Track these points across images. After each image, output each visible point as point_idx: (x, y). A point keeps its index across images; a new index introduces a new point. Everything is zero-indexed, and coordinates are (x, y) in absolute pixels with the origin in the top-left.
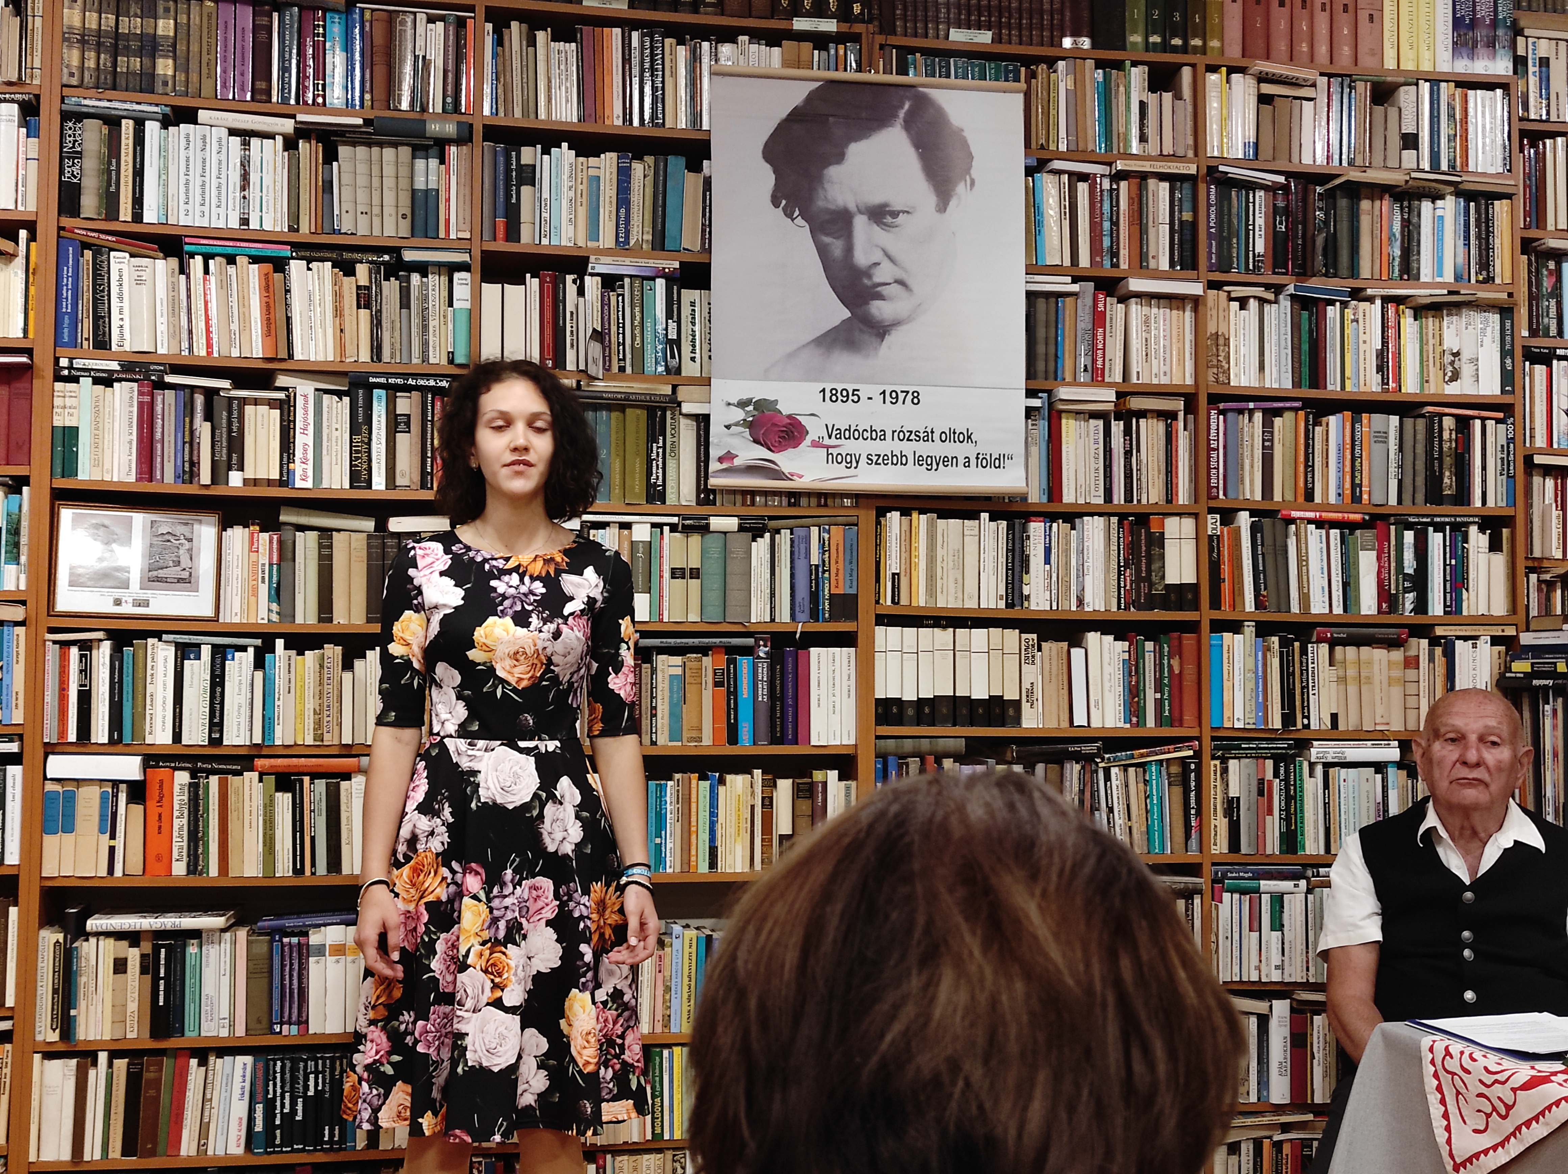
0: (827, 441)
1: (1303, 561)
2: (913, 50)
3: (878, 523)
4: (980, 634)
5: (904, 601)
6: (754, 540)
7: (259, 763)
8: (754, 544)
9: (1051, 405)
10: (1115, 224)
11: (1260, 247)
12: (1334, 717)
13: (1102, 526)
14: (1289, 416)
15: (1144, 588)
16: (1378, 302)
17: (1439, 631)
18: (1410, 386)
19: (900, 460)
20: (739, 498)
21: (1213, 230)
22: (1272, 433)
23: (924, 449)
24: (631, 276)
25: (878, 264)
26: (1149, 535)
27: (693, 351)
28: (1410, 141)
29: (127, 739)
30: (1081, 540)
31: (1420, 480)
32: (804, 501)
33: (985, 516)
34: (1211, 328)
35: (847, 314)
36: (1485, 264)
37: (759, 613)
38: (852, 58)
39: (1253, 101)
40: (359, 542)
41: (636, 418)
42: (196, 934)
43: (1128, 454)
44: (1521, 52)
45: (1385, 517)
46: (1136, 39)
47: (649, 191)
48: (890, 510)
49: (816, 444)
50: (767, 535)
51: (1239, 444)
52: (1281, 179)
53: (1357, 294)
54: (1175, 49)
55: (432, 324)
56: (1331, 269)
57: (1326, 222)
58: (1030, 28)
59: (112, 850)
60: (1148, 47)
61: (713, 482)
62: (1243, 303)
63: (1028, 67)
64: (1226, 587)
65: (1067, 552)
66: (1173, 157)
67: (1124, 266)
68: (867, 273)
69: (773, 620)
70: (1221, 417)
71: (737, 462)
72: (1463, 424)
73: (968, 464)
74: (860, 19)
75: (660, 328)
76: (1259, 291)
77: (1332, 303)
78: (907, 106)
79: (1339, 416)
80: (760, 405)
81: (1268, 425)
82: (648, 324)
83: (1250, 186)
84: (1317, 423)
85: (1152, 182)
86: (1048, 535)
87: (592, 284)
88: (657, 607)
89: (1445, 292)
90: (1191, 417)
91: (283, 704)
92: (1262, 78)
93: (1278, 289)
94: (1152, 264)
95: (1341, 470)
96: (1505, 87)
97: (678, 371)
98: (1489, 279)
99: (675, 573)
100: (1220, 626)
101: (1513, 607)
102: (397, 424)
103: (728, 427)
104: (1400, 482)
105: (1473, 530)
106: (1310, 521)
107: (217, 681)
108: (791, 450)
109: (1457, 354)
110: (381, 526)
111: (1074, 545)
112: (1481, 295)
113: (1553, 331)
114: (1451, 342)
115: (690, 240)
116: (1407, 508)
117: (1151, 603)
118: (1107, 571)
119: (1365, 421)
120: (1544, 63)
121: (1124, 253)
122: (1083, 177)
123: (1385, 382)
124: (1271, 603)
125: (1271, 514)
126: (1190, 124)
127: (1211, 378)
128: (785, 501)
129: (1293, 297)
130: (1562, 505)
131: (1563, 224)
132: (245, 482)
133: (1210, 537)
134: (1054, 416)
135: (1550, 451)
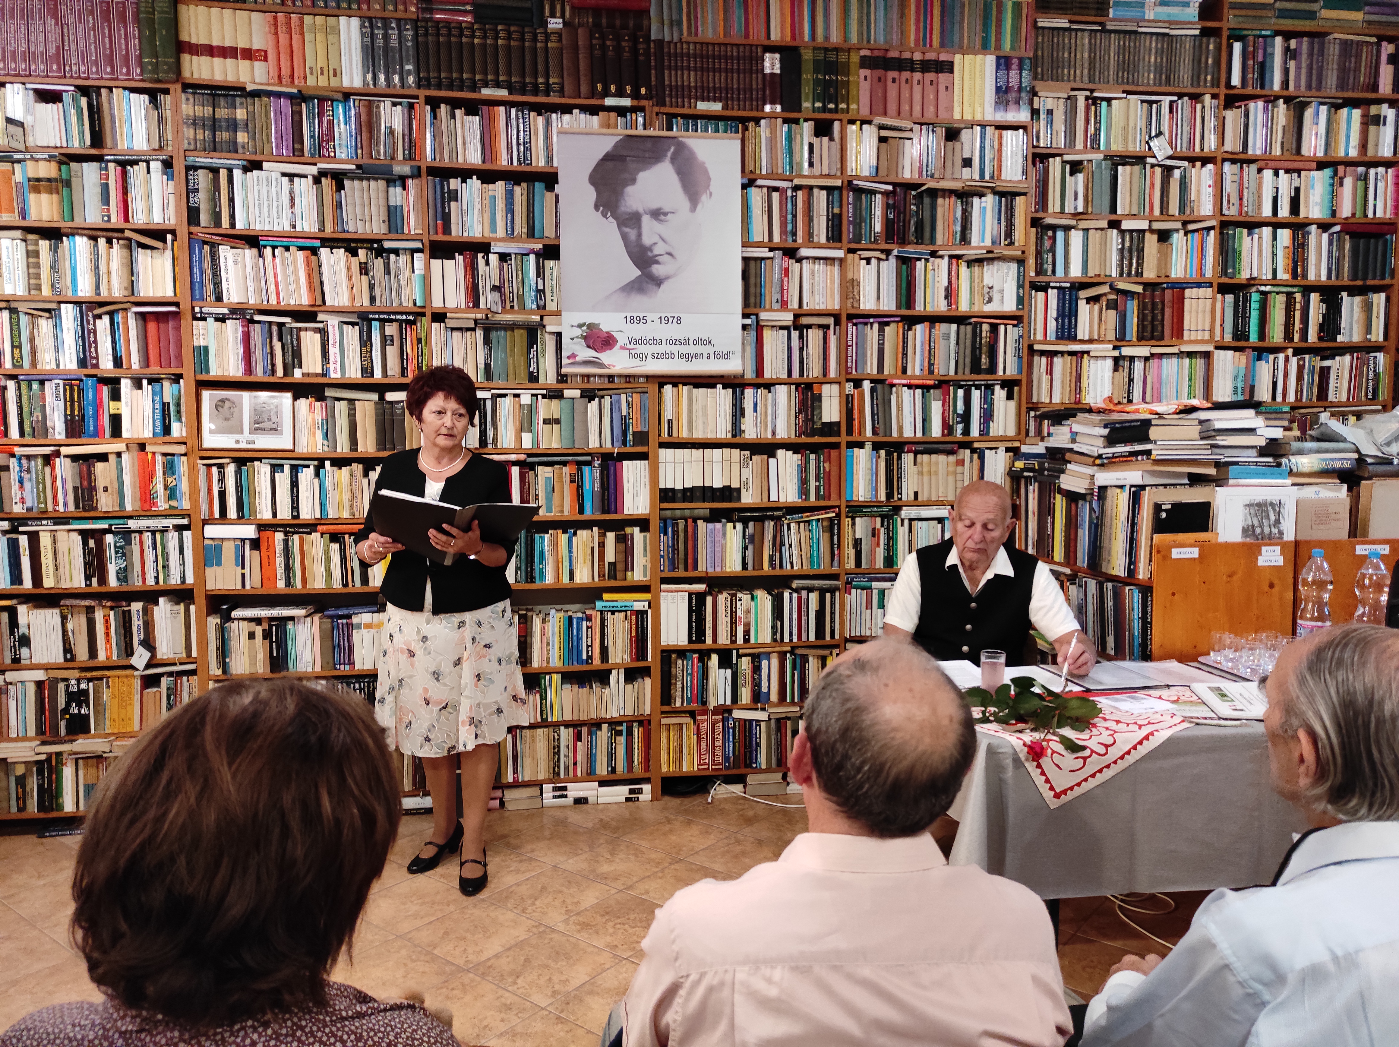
0: (629, 346)
1: (900, 408)
2: (676, 116)
3: (660, 391)
4: (717, 452)
5: (675, 435)
6: (589, 402)
7: (319, 528)
8: (589, 405)
9: (758, 322)
10: (794, 216)
11: (878, 227)
12: (916, 494)
13: (786, 391)
14: (893, 326)
15: (810, 425)
16: (946, 259)
17: (976, 445)
18: (964, 307)
19: (671, 356)
20: (580, 379)
21: (851, 219)
22: (884, 336)
23: (684, 349)
24: (515, 254)
25: (656, 243)
26: (813, 394)
27: (552, 296)
28: (967, 163)
29: (246, 516)
30: (774, 399)
31: (968, 361)
32: (617, 380)
33: (719, 386)
34: (850, 276)
35: (638, 273)
36: (1009, 234)
37: (593, 443)
38: (640, 120)
39: (875, 141)
40: (370, 406)
41: (520, 335)
42: (292, 619)
43: (801, 349)
44: (1036, 106)
45: (947, 382)
46: (806, 105)
47: (525, 203)
48: (666, 383)
49: (622, 348)
50: (597, 399)
51: (865, 342)
52: (890, 188)
53: (934, 254)
54: (830, 111)
55: (403, 283)
56: (920, 239)
57: (917, 212)
58: (745, 101)
59: (243, 575)
60: (814, 110)
61: (564, 370)
62: (868, 261)
63: (743, 124)
64: (856, 423)
65: (766, 406)
66: (828, 176)
67: (800, 240)
68: (650, 249)
69: (601, 446)
70: (854, 327)
71: (578, 359)
72: (994, 328)
73: (709, 358)
74: (644, 97)
75: (533, 283)
76: (878, 254)
77: (919, 259)
78: (672, 149)
79: (922, 325)
80: (590, 326)
81: (881, 331)
82: (526, 281)
83: (872, 192)
84: (910, 329)
85: (816, 191)
86: (755, 396)
87: (493, 259)
88: (536, 440)
89: (985, 251)
90: (837, 327)
91: (331, 496)
92: (881, 127)
93: (888, 253)
94: (816, 239)
95: (922, 355)
96: (1025, 128)
97: (544, 307)
98: (1011, 243)
99: (547, 421)
100: (851, 445)
101: (1019, 432)
102: (386, 341)
103: (572, 339)
104: (957, 362)
105: (997, 388)
106: (904, 385)
107: (294, 484)
108: (608, 352)
109: (991, 288)
110: (382, 397)
111: (770, 402)
112: (1005, 252)
113: (1050, 272)
114: (988, 281)
115: (549, 232)
116: (960, 377)
117: (813, 433)
118: (789, 415)
119: (937, 328)
120: (1050, 112)
121: (800, 233)
122: (776, 189)
123: (949, 304)
124: (881, 432)
125: (881, 382)
126: (839, 156)
127: (849, 305)
128: (606, 380)
129: (897, 257)
130: (1050, 372)
131: (1058, 209)
132: (304, 374)
133: (847, 396)
134: (759, 329)
135: (1045, 342)
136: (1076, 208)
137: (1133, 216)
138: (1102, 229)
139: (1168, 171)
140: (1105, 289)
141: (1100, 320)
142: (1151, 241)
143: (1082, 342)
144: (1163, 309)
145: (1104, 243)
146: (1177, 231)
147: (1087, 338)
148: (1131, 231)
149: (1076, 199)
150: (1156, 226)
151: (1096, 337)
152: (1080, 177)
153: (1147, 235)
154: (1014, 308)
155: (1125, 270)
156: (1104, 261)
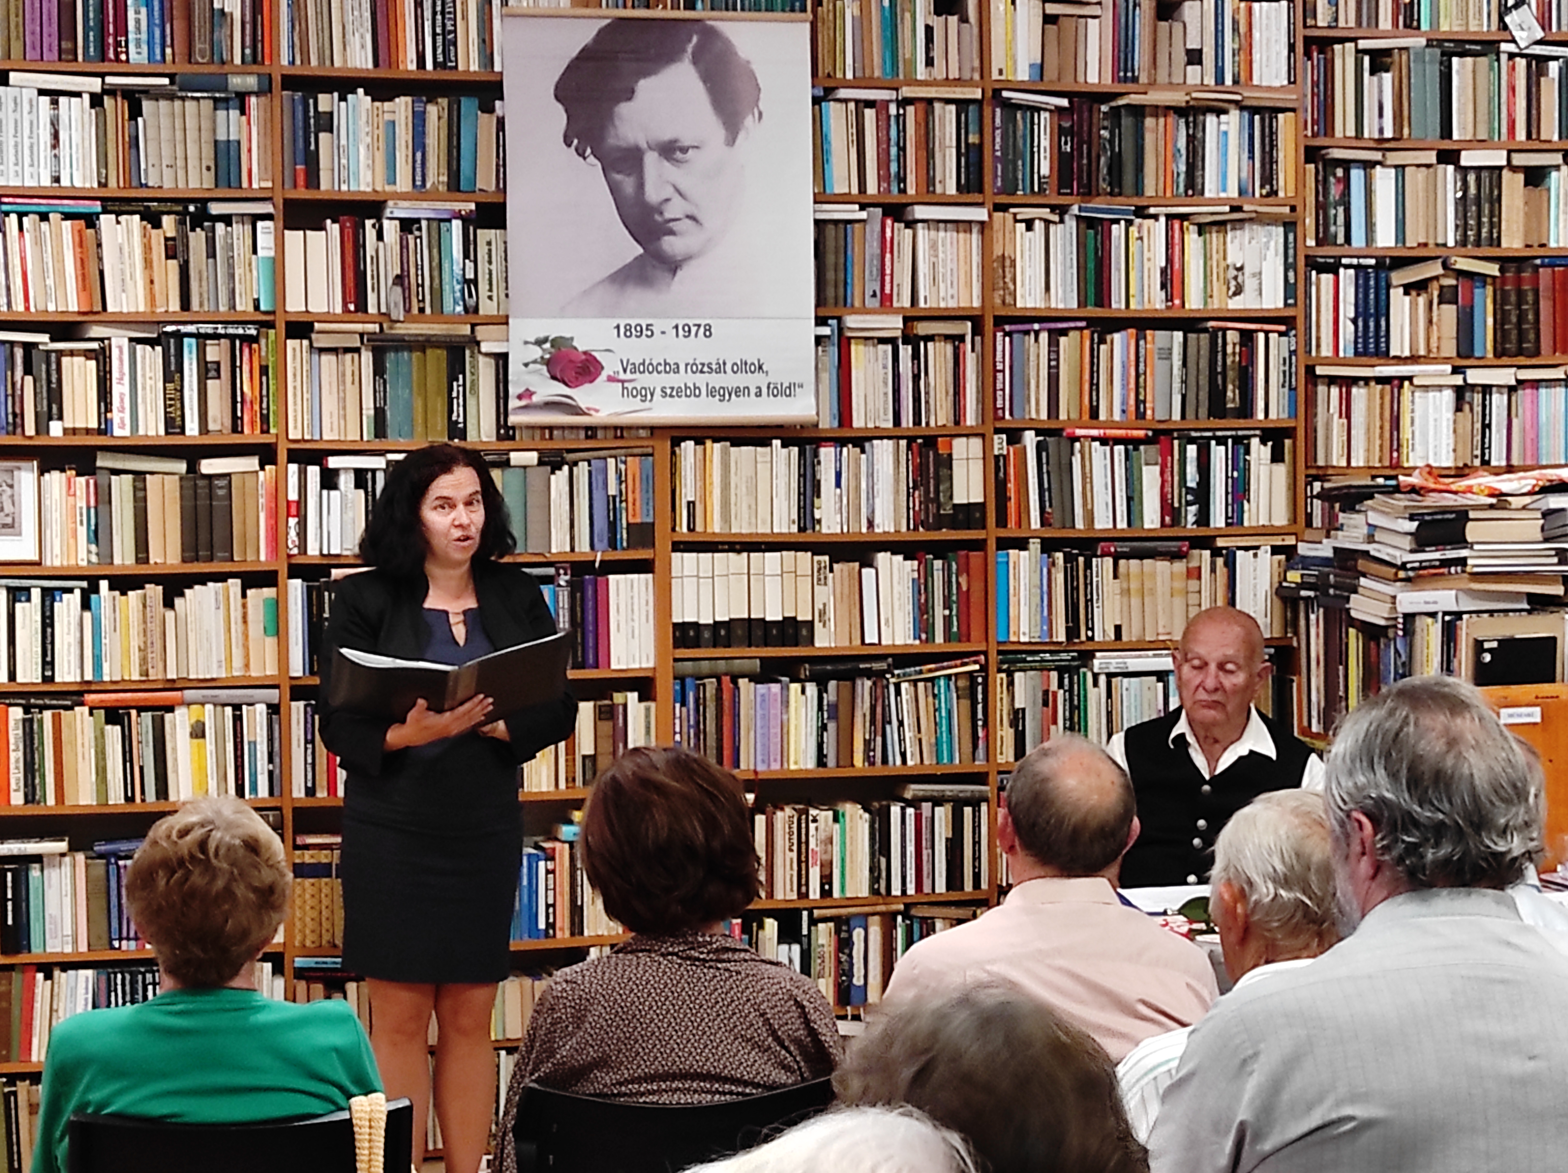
0: (622, 376)
1: (1087, 479)
3: (673, 453)
4: (772, 557)
5: (699, 528)
6: (553, 472)
7: (88, 697)
8: (553, 477)
9: (841, 331)
10: (902, 149)
11: (1045, 170)
12: (1118, 629)
13: (891, 449)
14: (1074, 335)
15: (933, 509)
16: (1162, 220)
17: (1221, 542)
18: (1194, 302)
19: (693, 392)
20: (538, 433)
21: (998, 154)
22: (1058, 352)
23: (717, 380)
24: (428, 219)
25: (667, 200)
26: (937, 455)
27: (491, 290)
28: (1195, 57)
30: (871, 464)
31: (1204, 395)
32: (600, 434)
33: (777, 443)
34: (998, 251)
35: (640, 251)
36: (1268, 178)
37: (559, 545)
39: (1038, 22)
40: (172, 485)
41: (435, 359)
42: (38, 858)
43: (916, 378)
45: (1168, 432)
47: (444, 133)
48: (685, 439)
49: (612, 379)
50: (566, 468)
51: (1025, 365)
52: (1064, 102)
53: (1141, 212)
55: (237, 272)
56: (1116, 188)
57: (1111, 142)
61: (511, 419)
62: (1029, 224)
64: (1012, 505)
65: (857, 476)
66: (959, 82)
67: (911, 192)
68: (658, 209)
69: (572, 549)
70: (1007, 339)
71: (536, 399)
73: (759, 394)
75: (457, 269)
76: (1044, 213)
77: (1117, 221)
78: (695, 40)
79: (1124, 333)
80: (558, 343)
81: (1053, 344)
82: (446, 265)
83: (1034, 110)
84: (1102, 341)
85: (937, 108)
86: (839, 459)
87: (390, 228)
89: (1227, 209)
90: (978, 339)
91: (110, 641)
93: (1061, 210)
94: (939, 190)
95: (1125, 387)
97: (477, 311)
98: (1274, 193)
100: (1005, 544)
101: (1294, 517)
102: (207, 371)
103: (526, 365)
104: (1184, 397)
106: (1094, 439)
107: (48, 621)
108: (587, 386)
109: (1240, 269)
110: (193, 468)
111: (864, 468)
114: (1234, 257)
115: (486, 181)
116: (1190, 424)
117: (939, 523)
118: (897, 492)
119: (1149, 338)
121: (911, 179)
122: (871, 104)
123: (1169, 298)
124: (1056, 520)
125: (1056, 432)
126: (975, 46)
127: (998, 301)
128: (582, 434)
129: (1078, 218)
130: (1347, 413)
131: (1351, 133)
132: (65, 431)
133: (997, 457)
134: (844, 344)
135: (1336, 361)
136: (1381, 130)
137: (1481, 144)
138: (1428, 166)
139: (1537, 64)
140: (1436, 269)
141: (1430, 322)
142: (1512, 185)
143: (1400, 360)
144: (1537, 302)
145: (1432, 190)
146: (1556, 167)
147: (1407, 353)
148: (1478, 169)
149: (1381, 115)
150: (1520, 159)
151: (1422, 352)
152: (1388, 77)
153: (1506, 176)
154: (1281, 305)
155: (1470, 236)
156: (1433, 221)
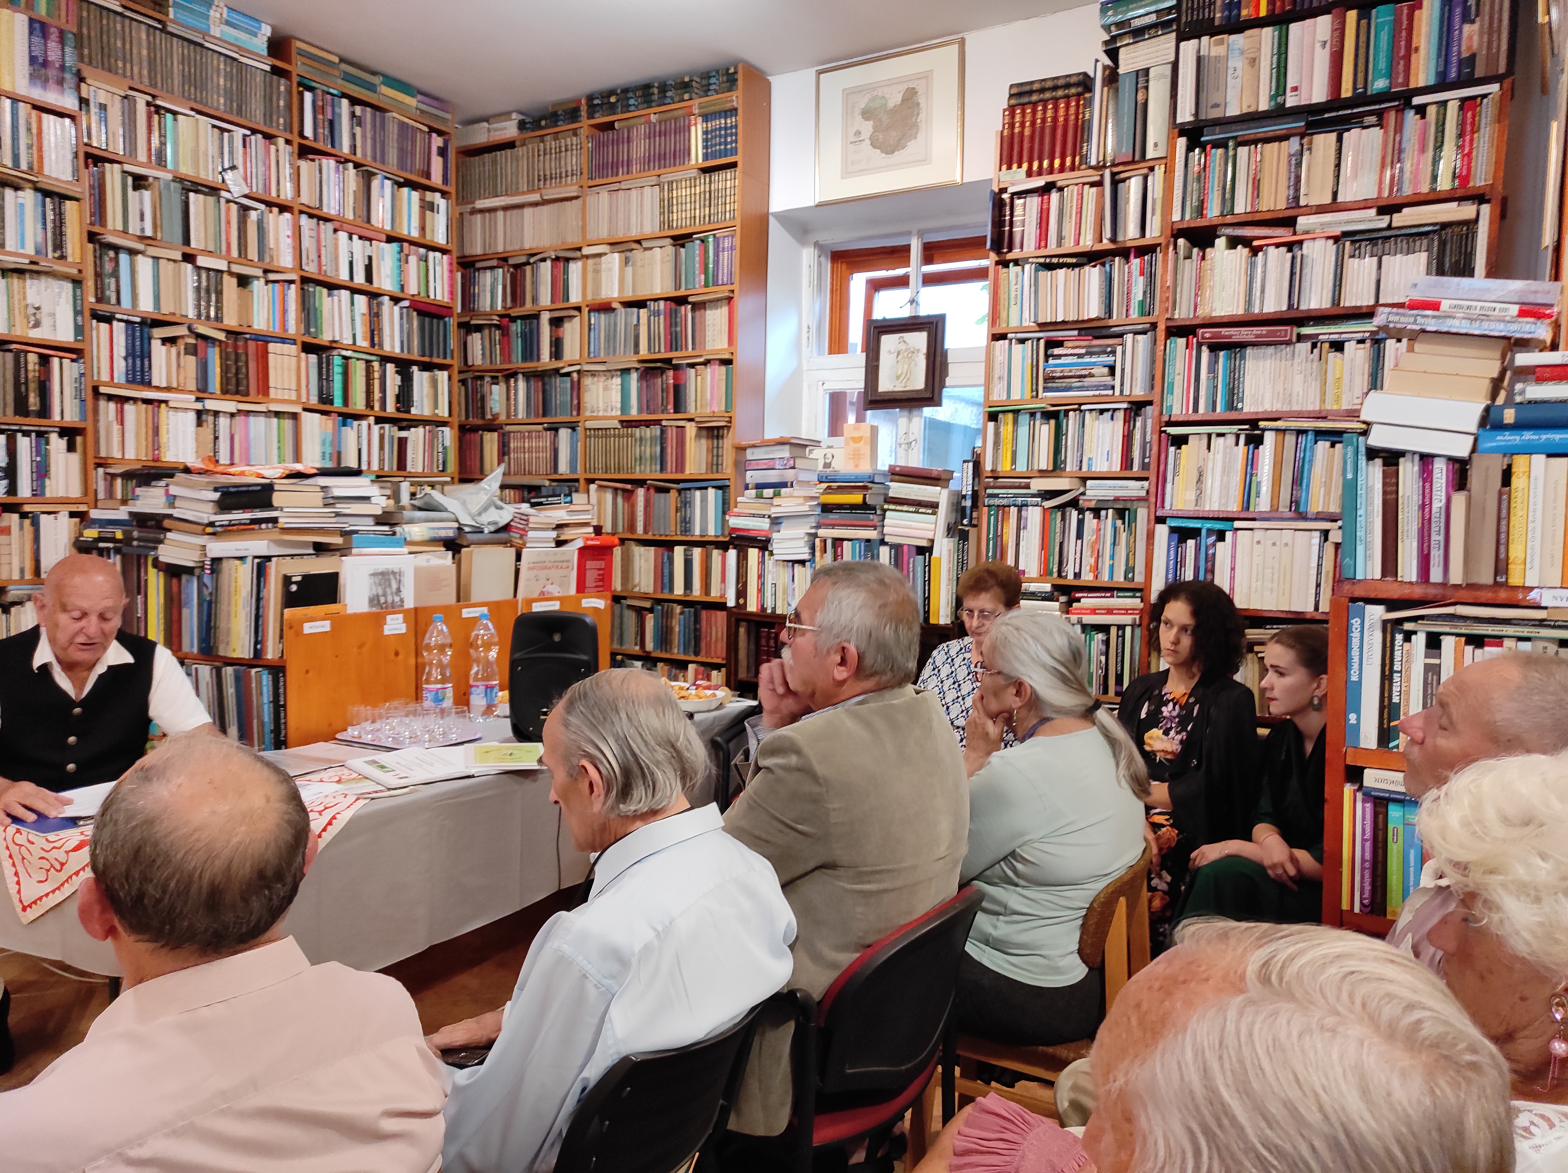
17: (27, 508)
31: (10, 398)
36: (59, 245)
44: (84, 95)
72: (45, 361)
89: (28, 261)
96: (73, 118)
98: (63, 257)
101: (86, 492)
105: (53, 437)
109: (38, 309)
112: (57, 267)
113: (113, 300)
114: (33, 299)
120: (103, 107)
130: (121, 421)
131: (120, 227)
135: (112, 384)
136: (143, 230)
137: (210, 253)
138: (175, 261)
139: (245, 209)
140: (182, 331)
141: (179, 366)
142: (230, 284)
143: (159, 389)
144: (247, 362)
145: (178, 277)
146: (257, 278)
147: (164, 385)
148: (208, 270)
149: (142, 219)
150: (236, 269)
151: (174, 385)
152: (147, 194)
153: (226, 277)
154: (71, 339)
155: (203, 312)
156: (178, 298)
